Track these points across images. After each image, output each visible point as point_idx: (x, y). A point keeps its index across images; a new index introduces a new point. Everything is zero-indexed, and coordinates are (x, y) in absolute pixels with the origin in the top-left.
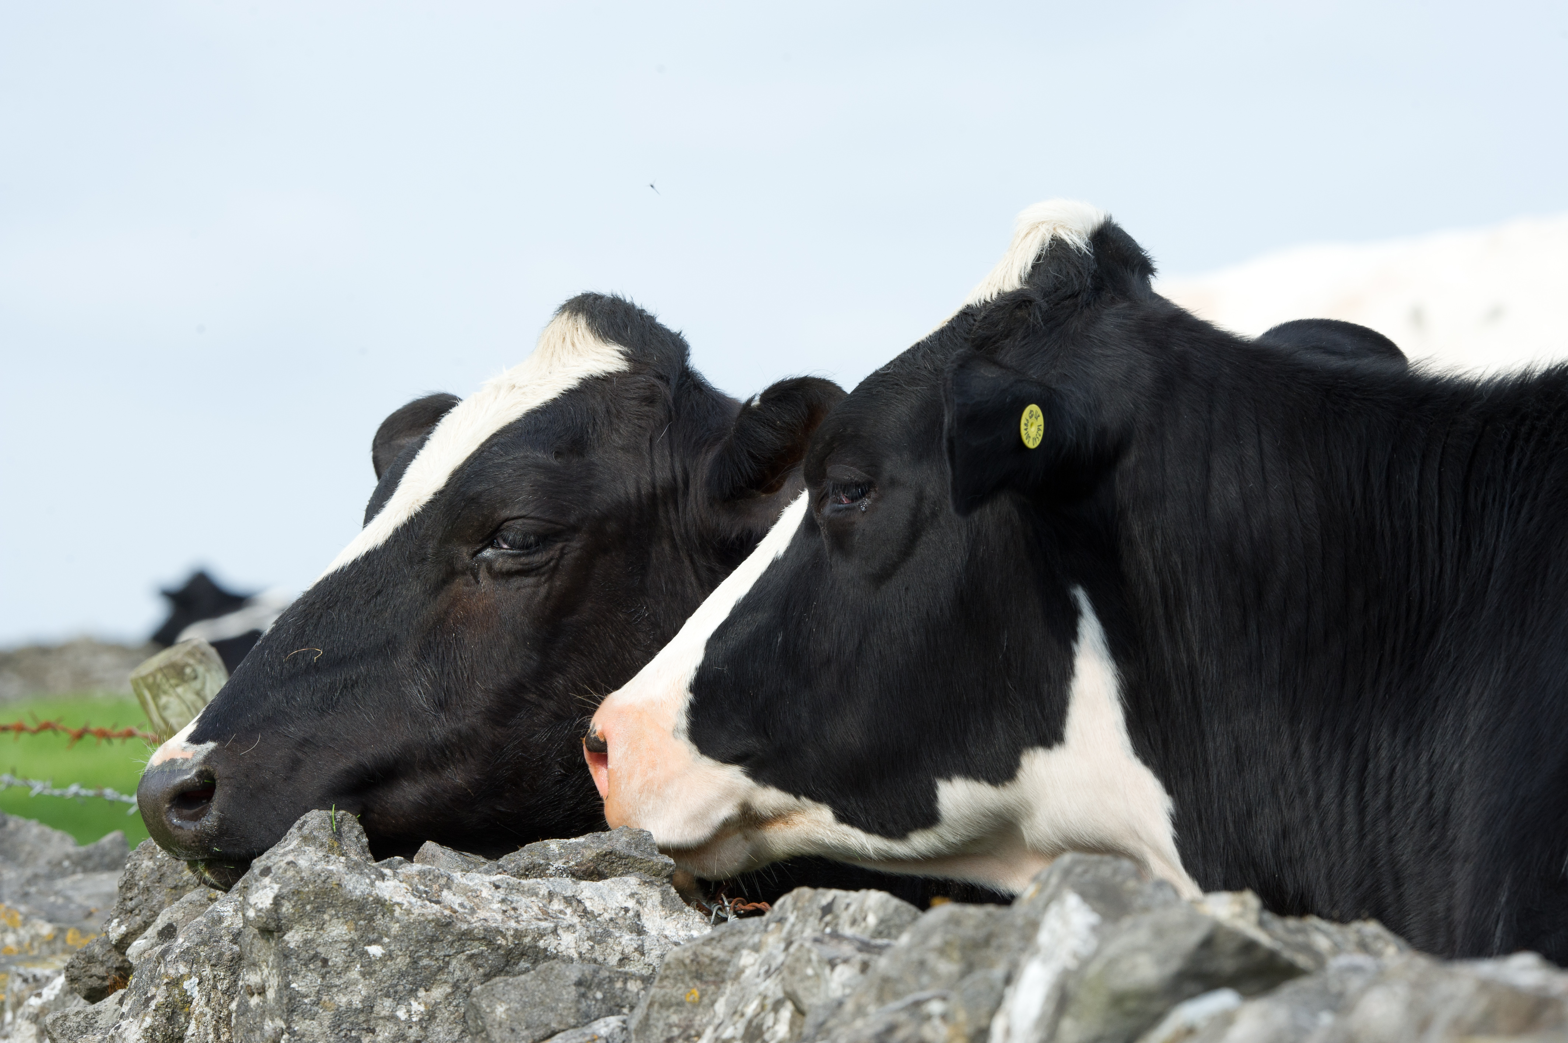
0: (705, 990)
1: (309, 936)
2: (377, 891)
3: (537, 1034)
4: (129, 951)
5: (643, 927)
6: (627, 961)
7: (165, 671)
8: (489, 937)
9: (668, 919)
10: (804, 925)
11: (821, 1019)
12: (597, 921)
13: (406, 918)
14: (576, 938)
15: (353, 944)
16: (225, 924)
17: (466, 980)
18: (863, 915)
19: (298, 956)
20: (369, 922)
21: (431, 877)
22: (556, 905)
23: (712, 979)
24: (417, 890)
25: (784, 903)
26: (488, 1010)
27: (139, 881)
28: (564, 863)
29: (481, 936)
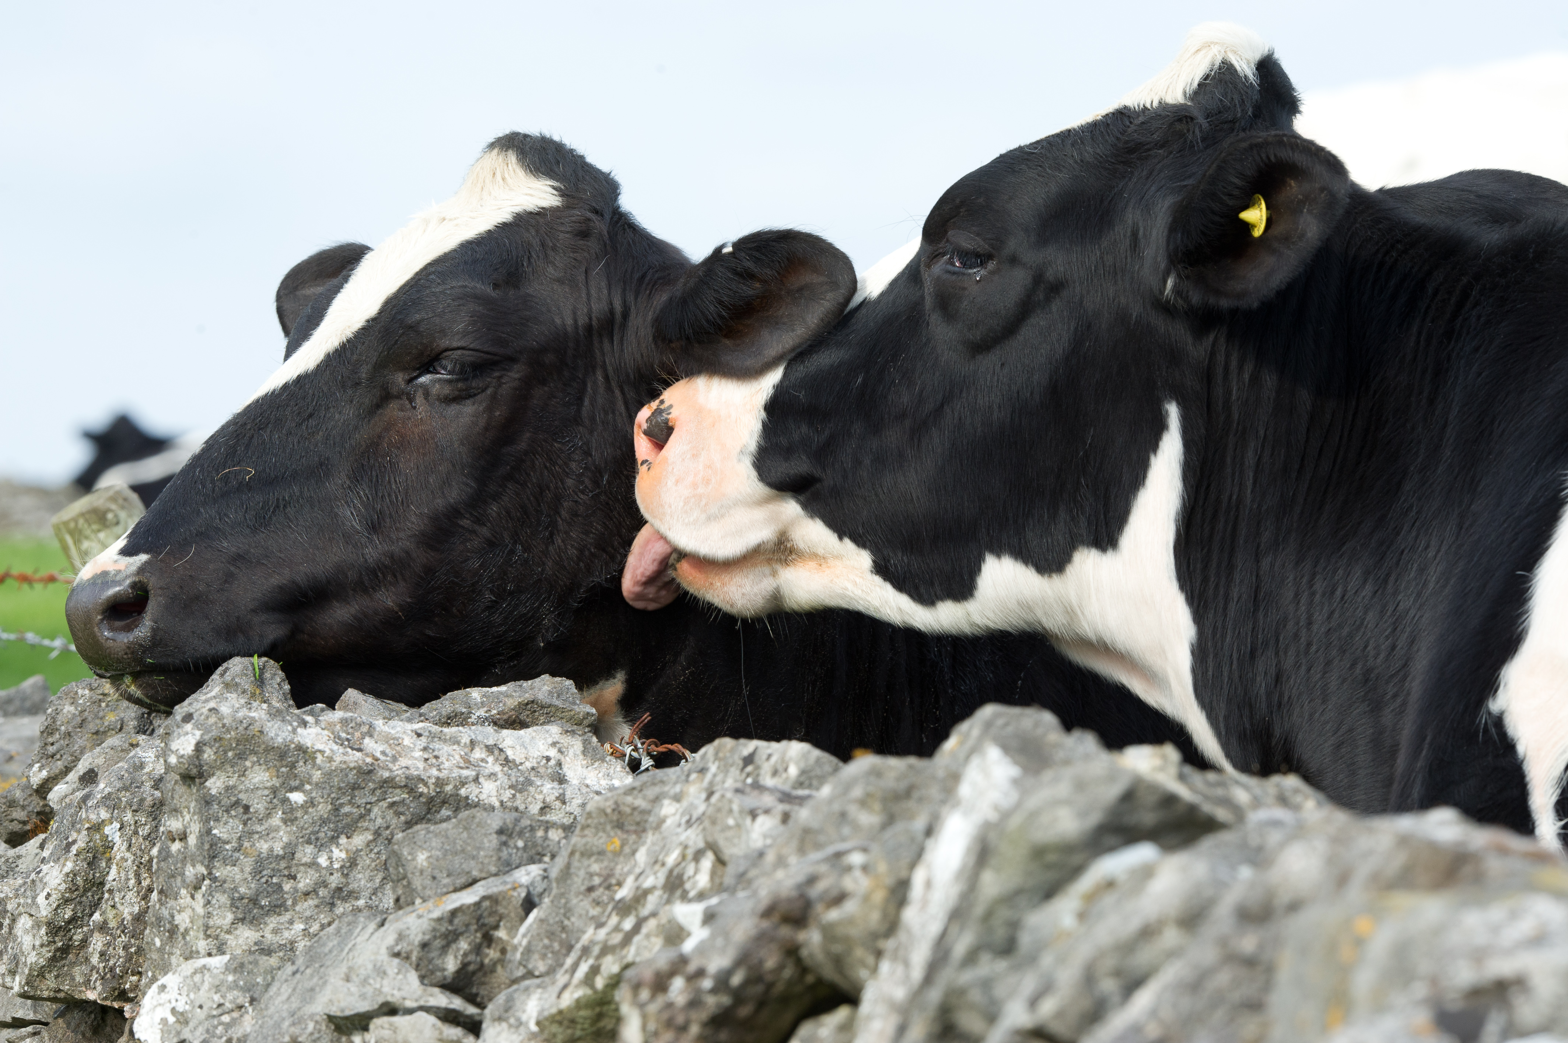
0: (626, 839)
1: (231, 783)
2: (299, 739)
3: (458, 881)
4: (50, 796)
5: (564, 776)
6: (548, 810)
7: (87, 516)
8: (410, 785)
9: (590, 768)
10: (726, 776)
11: (741, 869)
12: (519, 770)
13: (328, 765)
14: (497, 786)
15: (274, 791)
16: (146, 770)
17: (388, 828)
18: (785, 765)
19: (220, 802)
20: (291, 769)
21: (353, 725)
22: (478, 754)
23: (633, 828)
24: (339, 738)
25: (705, 753)
26: (409, 858)
27: (60, 726)
28: (486, 712)
29: (403, 784)
